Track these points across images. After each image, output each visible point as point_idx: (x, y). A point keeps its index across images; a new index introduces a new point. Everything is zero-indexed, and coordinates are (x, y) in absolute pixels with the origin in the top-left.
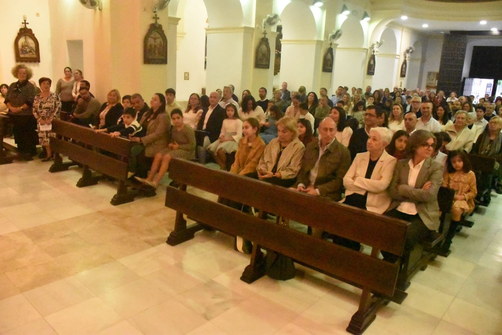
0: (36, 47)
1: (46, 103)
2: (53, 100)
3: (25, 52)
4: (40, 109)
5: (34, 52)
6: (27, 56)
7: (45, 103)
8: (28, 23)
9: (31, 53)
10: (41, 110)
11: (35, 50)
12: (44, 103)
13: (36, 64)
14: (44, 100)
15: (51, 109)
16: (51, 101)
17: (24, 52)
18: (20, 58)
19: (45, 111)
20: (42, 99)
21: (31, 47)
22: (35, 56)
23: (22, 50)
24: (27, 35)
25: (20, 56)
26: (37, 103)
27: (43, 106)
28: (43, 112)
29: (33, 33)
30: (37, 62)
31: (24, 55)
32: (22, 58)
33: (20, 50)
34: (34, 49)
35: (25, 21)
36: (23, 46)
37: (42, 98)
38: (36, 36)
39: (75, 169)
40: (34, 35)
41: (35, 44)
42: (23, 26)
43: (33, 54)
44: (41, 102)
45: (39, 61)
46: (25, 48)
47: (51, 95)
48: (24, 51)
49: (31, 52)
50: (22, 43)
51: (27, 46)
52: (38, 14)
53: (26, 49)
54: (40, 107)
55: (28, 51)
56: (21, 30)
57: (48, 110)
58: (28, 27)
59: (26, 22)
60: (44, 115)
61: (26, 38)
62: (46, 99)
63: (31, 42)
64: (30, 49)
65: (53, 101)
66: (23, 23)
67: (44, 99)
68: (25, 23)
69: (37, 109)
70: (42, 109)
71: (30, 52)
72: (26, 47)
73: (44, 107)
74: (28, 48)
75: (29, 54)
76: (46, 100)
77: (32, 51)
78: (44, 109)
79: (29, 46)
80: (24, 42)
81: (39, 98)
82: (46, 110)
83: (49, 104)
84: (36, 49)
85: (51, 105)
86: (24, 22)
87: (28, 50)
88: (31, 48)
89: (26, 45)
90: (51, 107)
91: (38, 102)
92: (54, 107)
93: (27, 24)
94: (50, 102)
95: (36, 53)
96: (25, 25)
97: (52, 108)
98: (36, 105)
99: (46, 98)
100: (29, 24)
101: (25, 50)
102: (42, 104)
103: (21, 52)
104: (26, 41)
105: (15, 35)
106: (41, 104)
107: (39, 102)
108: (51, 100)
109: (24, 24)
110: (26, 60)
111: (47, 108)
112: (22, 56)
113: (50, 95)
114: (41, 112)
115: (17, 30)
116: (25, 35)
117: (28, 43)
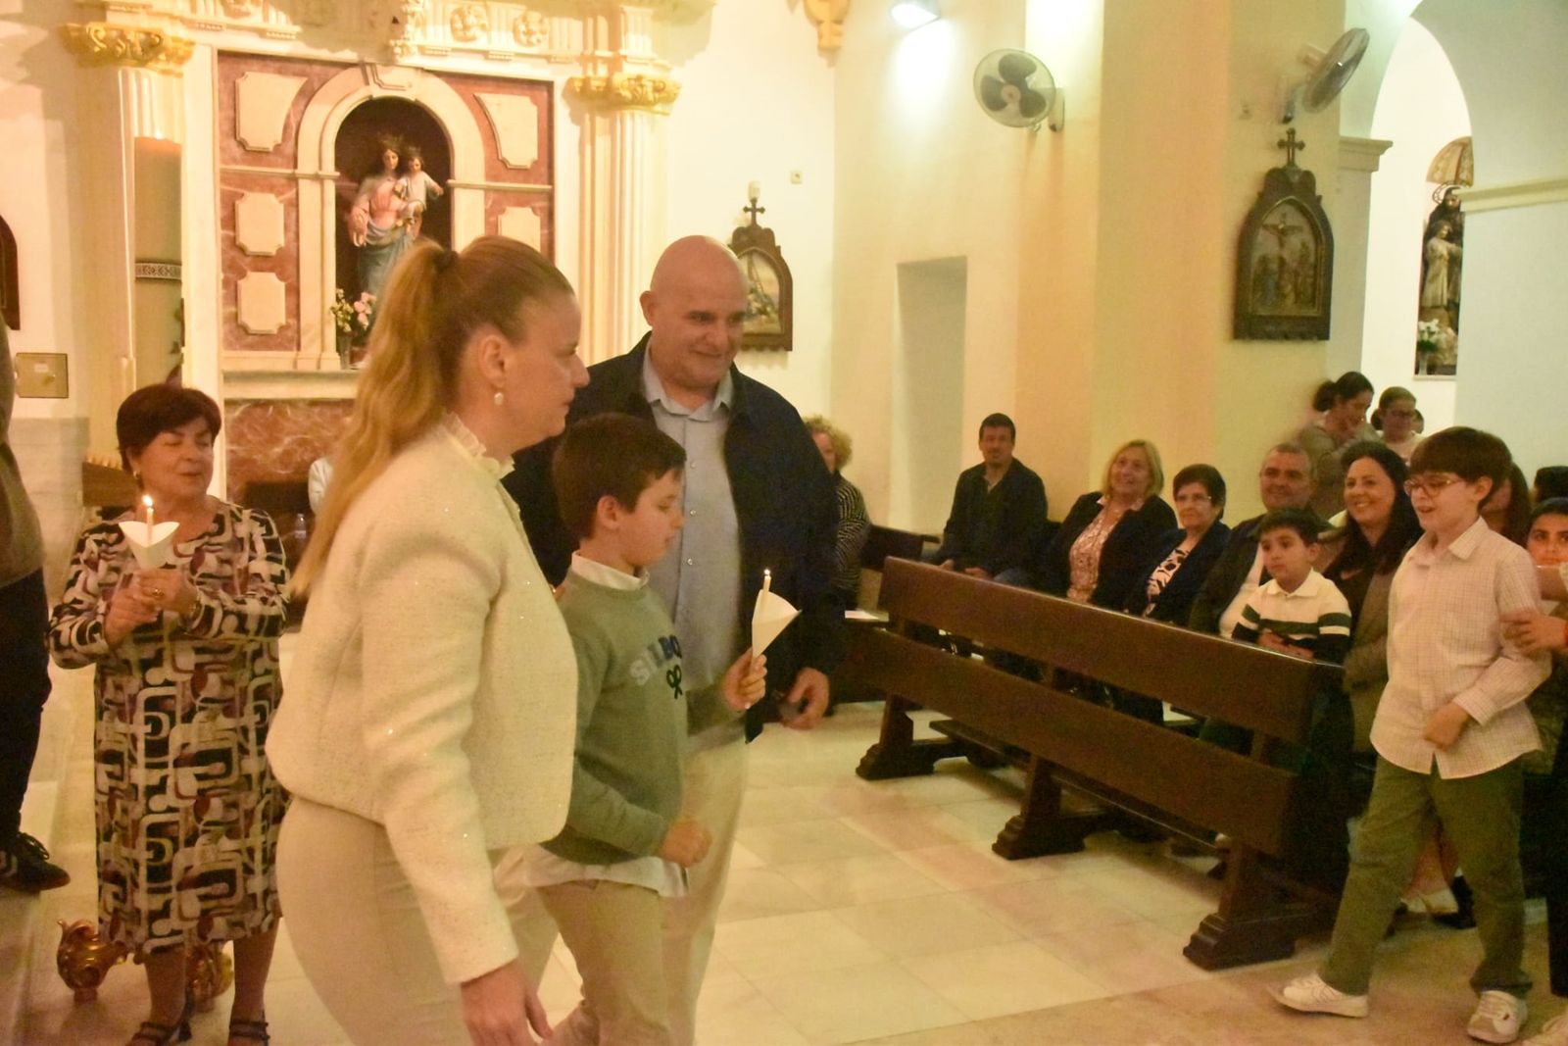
0: (781, 295)
5: (776, 312)
8: (762, 210)
9: (764, 317)
11: (777, 307)
13: (777, 356)
21: (766, 296)
22: (776, 327)
24: (755, 251)
29: (777, 243)
30: (782, 352)
34: (776, 300)
35: (754, 201)
38: (784, 255)
39: (959, 772)
40: (778, 250)
41: (781, 290)
42: (746, 220)
43: (772, 321)
45: (789, 347)
49: (766, 313)
51: (753, 291)
52: (797, 176)
55: (754, 311)
56: (739, 232)
58: (763, 221)
59: (758, 206)
61: (752, 263)
63: (765, 275)
64: (762, 301)
66: (746, 210)
68: (754, 209)
71: (762, 312)
72: (751, 297)
74: (756, 301)
75: (755, 322)
77: (769, 309)
79: (760, 290)
84: (781, 302)
86: (750, 206)
87: (755, 306)
88: (765, 300)
93: (758, 214)
95: (780, 317)
96: (754, 217)
100: (765, 213)
104: (752, 274)
109: (749, 214)
116: (750, 254)
117: (755, 282)
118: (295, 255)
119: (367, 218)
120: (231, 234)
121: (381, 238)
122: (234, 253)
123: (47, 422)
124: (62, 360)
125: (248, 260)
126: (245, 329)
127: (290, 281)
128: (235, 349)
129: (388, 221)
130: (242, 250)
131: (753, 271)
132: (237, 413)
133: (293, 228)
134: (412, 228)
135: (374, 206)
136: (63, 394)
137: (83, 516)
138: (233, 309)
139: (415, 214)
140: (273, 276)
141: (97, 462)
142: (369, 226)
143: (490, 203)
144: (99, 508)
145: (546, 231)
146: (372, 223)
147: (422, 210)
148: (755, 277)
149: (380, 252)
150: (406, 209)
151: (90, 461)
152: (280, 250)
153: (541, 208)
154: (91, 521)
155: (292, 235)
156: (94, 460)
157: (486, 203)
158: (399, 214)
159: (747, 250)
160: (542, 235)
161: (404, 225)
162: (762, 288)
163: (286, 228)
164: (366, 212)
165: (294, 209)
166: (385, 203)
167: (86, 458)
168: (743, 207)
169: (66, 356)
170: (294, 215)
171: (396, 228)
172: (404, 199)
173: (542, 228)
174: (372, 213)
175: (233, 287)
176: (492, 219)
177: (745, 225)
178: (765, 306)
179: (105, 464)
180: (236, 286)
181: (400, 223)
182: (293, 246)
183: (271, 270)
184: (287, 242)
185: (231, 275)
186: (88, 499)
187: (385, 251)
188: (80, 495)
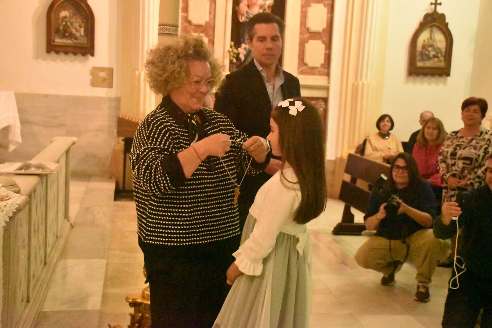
0: (446, 48)
1: (467, 149)
2: (482, 143)
3: (425, 58)
4: (451, 159)
5: (443, 57)
6: (428, 64)
7: (464, 149)
8: (440, 4)
9: (436, 59)
10: (453, 162)
11: (444, 54)
12: (463, 147)
13: (442, 79)
14: (463, 142)
15: (474, 161)
16: (478, 146)
17: (425, 57)
18: (416, 68)
19: (460, 164)
20: (461, 140)
21: (438, 49)
22: (442, 64)
23: (422, 54)
24: (435, 26)
25: (416, 64)
26: (448, 146)
27: (460, 152)
28: (456, 166)
29: (447, 21)
30: (445, 76)
31: (424, 62)
32: (421, 68)
33: (418, 53)
34: (443, 50)
36: (424, 47)
37: (461, 137)
38: (450, 27)
40: (447, 24)
41: (447, 45)
42: (431, 9)
43: (440, 61)
44: (457, 145)
45: (448, 74)
46: (427, 50)
47: (481, 133)
48: (424, 55)
49: (437, 57)
50: (424, 41)
51: (432, 46)
53: (429, 52)
54: (453, 154)
55: (431, 55)
56: (427, 16)
57: (468, 162)
58: (440, 10)
59: (438, 2)
60: (456, 170)
61: (431, 32)
62: (468, 141)
63: (439, 37)
64: (436, 51)
65: (481, 147)
66: (432, 4)
67: (464, 140)
69: (447, 157)
70: (455, 159)
71: (435, 56)
72: (430, 49)
73: (461, 155)
74: (432, 51)
75: (432, 62)
76: (469, 143)
77: (439, 55)
78: (459, 159)
79: (435, 45)
80: (428, 39)
81: (455, 137)
82: (464, 161)
83: (473, 151)
84: (446, 52)
85: (476, 154)
86: (434, 2)
87: (432, 53)
89: (430, 45)
90: (474, 157)
91: (451, 144)
92: (481, 158)
93: (438, 6)
94: (475, 148)
95: (445, 60)
96: (436, 7)
97: (477, 160)
98: (446, 150)
99: (469, 138)
100: (442, 5)
101: (427, 53)
102: (458, 148)
103: (418, 58)
104: (431, 38)
105: (414, 26)
106: (455, 149)
107: (453, 144)
108: (478, 143)
109: (433, 6)
110: (426, 71)
111: (465, 158)
112: (419, 64)
113: (479, 134)
114: (454, 165)
115: (419, 17)
116: (431, 27)
117: (433, 41)
118: (213, 25)
119: (246, 9)
120: (185, 15)
122: (186, 24)
123: (103, 98)
124: (110, 71)
125: (193, 27)
127: (210, 38)
130: (190, 22)
131: (433, 35)
133: (213, 13)
135: (250, 3)
136: (110, 86)
137: (116, 140)
139: (269, 7)
141: (124, 117)
142: (247, 12)
143: (304, 1)
144: (123, 138)
145: (329, 16)
146: (249, 11)
147: (271, 5)
148: (433, 38)
150: (264, 4)
151: (121, 116)
152: (207, 23)
153: (328, 5)
154: (119, 143)
155: (212, 16)
157: (302, 2)
158: (261, 7)
159: (431, 25)
160: (328, 17)
162: (436, 44)
163: (210, 13)
164: (246, 5)
165: (214, 4)
166: (254, 1)
167: (119, 115)
168: (430, 2)
169: (112, 69)
170: (213, 6)
173: (328, 14)
174: (249, 6)
176: (304, 9)
178: (437, 54)
179: (127, 118)
181: (261, 11)
182: (213, 20)
183: (202, 32)
184: (210, 19)
186: (119, 134)
188: (115, 131)
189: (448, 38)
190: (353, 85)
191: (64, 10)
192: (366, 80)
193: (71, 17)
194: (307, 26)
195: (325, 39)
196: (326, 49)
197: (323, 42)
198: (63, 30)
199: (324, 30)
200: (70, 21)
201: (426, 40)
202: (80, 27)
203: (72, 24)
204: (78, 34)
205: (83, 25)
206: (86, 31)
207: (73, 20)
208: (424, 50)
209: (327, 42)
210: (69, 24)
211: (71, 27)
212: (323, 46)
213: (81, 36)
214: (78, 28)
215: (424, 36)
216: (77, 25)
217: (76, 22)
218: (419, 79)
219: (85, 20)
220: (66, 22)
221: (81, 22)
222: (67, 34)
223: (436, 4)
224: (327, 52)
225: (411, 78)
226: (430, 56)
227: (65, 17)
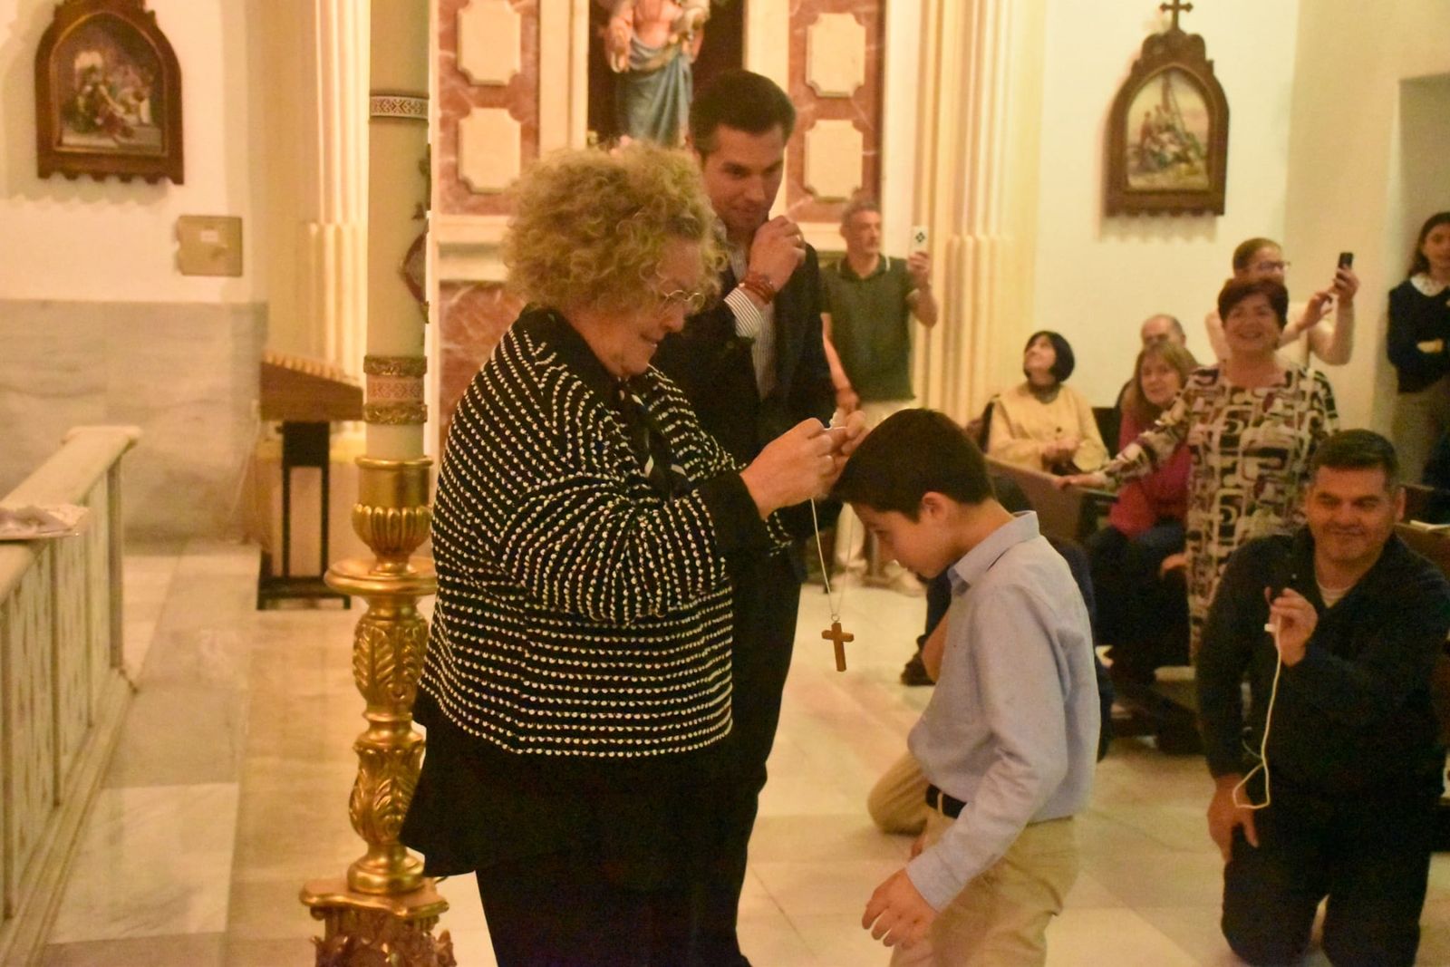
0: (1211, 135)
1: (1266, 424)
2: (1303, 407)
3: (1153, 163)
4: (1225, 454)
5: (1202, 158)
6: (1162, 180)
7: (1258, 424)
8: (1188, 7)
9: (1183, 166)
10: (1228, 462)
11: (1204, 149)
12: (1252, 419)
13: (1201, 224)
14: (1247, 403)
15: (1291, 456)
16: (1293, 412)
17: (1151, 159)
18: (1127, 193)
19: (1251, 467)
20: (1236, 398)
21: (1189, 135)
22: (1200, 181)
23: (1141, 151)
24: (1174, 69)
25: (1127, 183)
28: (1239, 473)
29: (1209, 55)
30: (1208, 215)
31: (1149, 176)
32: (1142, 193)
33: (1130, 151)
34: (1203, 140)
36: (1147, 131)
37: (1237, 390)
38: (1220, 73)
40: (1209, 66)
41: (1211, 124)
42: (1164, 23)
43: (1194, 172)
44: (1233, 414)
45: (1219, 209)
46: (1156, 141)
47: (1289, 375)
48: (1149, 156)
49: (1187, 160)
50: (1148, 115)
51: (1169, 128)
53: (1163, 146)
54: (1229, 442)
55: (1169, 156)
56: (1151, 43)
57: (1272, 461)
58: (1188, 24)
59: (1183, 2)
61: (1166, 89)
62: (1259, 401)
63: (1189, 103)
64: (1182, 144)
65: (1302, 416)
66: (1164, 7)
67: (1248, 397)
68: (1176, 6)
70: (1235, 454)
71: (1180, 158)
72: (1165, 137)
73: (1251, 441)
74: (1171, 142)
75: (1171, 173)
76: (1265, 408)
77: (1192, 154)
78: (1248, 453)
79: (1178, 126)
80: (1157, 108)
81: (1215, 388)
82: (1261, 460)
83: (1283, 430)
84: (1210, 145)
85: (1291, 437)
86: (1170, 2)
87: (1172, 150)
88: (1185, 140)
89: (1164, 124)
90: (1289, 446)
91: (1209, 409)
92: (1305, 446)
93: (1182, 14)
94: (1287, 422)
95: (1209, 169)
96: (1176, 17)
97: (1295, 456)
99: (1262, 392)
100: (1193, 12)
101: (1156, 148)
102: (1240, 423)
103: (1133, 163)
104: (1166, 106)
105: (1118, 71)
106: (1230, 426)
107: (1219, 411)
109: (1169, 14)
110: (1154, 200)
111: (1264, 451)
112: (1137, 182)
113: (1283, 379)
114: (1229, 470)
115: (1131, 47)
116: (1166, 73)
117: (1173, 114)
118: (533, 83)
119: (629, 34)
120: (451, 55)
121: (645, 60)
122: (454, 82)
123: (215, 308)
124: (233, 226)
125: (473, 91)
126: (466, 185)
127: (527, 120)
128: (454, 213)
129: (659, 35)
130: (465, 77)
131: (1170, 98)
132: (454, 300)
133: (532, 47)
134: (691, 46)
135: (640, 17)
136: (236, 270)
137: (258, 431)
138: (452, 159)
139: (695, 26)
140: (504, 115)
141: (279, 362)
142: (632, 43)
143: (797, 8)
144: (279, 423)
145: (873, 47)
146: (637, 40)
147: (703, 20)
148: (1173, 107)
149: (644, 80)
150: (682, 19)
151: (270, 360)
152: (515, 78)
153: (868, 16)
154: (268, 440)
155: (531, 57)
156: (275, 359)
157: (791, 9)
158: (673, 27)
159: (1164, 67)
160: (868, 53)
161: (680, 42)
162: (1183, 124)
163: (524, 48)
164: (628, 23)
165: (534, 21)
166: (654, 11)
167: (264, 356)
168: (1160, 4)
169: (239, 221)
170: (533, 29)
171: (668, 46)
172: (680, 5)
173: (868, 42)
174: (637, 26)
175: (452, 129)
176: (799, 32)
177: (1160, 29)
178: (1186, 150)
179: (289, 365)
180: (457, 125)
181: (674, 38)
182: (533, 69)
183: (503, 105)
184: (524, 66)
185: (451, 113)
186: (267, 412)
187: (653, 78)
188: (255, 403)
189: (1215, 104)
190: (949, 246)
191: (88, 49)
192: (986, 230)
193: (107, 71)
194: (808, 80)
195: (864, 117)
196: (865, 147)
197: (857, 125)
198: (87, 107)
199: (859, 89)
200: (105, 82)
201: (1154, 113)
202: (140, 98)
203: (111, 90)
204: (131, 120)
205: (146, 92)
206: (154, 110)
207: (116, 79)
208: (1148, 140)
209: (871, 127)
210: (103, 89)
211: (110, 100)
212: (858, 137)
213: (141, 124)
214: (132, 101)
215: (1147, 101)
216: (127, 92)
217: (124, 85)
218: (1136, 224)
219: (151, 78)
220: (95, 86)
221: (139, 82)
222: (99, 121)
223: (1176, 8)
224: (871, 153)
225: (1115, 223)
226: (1165, 157)
227: (92, 70)
